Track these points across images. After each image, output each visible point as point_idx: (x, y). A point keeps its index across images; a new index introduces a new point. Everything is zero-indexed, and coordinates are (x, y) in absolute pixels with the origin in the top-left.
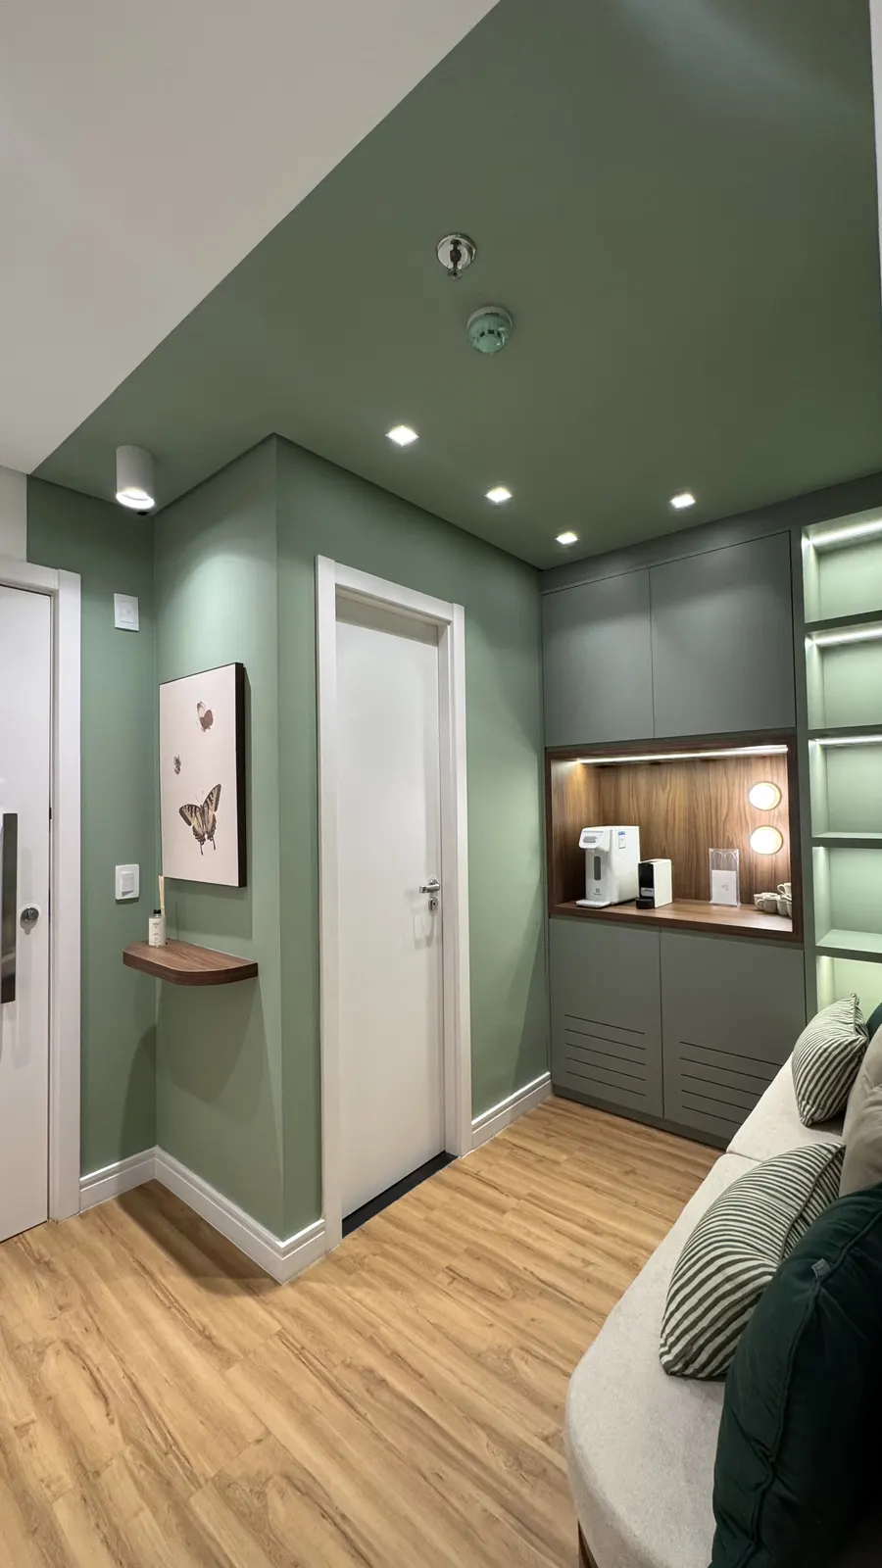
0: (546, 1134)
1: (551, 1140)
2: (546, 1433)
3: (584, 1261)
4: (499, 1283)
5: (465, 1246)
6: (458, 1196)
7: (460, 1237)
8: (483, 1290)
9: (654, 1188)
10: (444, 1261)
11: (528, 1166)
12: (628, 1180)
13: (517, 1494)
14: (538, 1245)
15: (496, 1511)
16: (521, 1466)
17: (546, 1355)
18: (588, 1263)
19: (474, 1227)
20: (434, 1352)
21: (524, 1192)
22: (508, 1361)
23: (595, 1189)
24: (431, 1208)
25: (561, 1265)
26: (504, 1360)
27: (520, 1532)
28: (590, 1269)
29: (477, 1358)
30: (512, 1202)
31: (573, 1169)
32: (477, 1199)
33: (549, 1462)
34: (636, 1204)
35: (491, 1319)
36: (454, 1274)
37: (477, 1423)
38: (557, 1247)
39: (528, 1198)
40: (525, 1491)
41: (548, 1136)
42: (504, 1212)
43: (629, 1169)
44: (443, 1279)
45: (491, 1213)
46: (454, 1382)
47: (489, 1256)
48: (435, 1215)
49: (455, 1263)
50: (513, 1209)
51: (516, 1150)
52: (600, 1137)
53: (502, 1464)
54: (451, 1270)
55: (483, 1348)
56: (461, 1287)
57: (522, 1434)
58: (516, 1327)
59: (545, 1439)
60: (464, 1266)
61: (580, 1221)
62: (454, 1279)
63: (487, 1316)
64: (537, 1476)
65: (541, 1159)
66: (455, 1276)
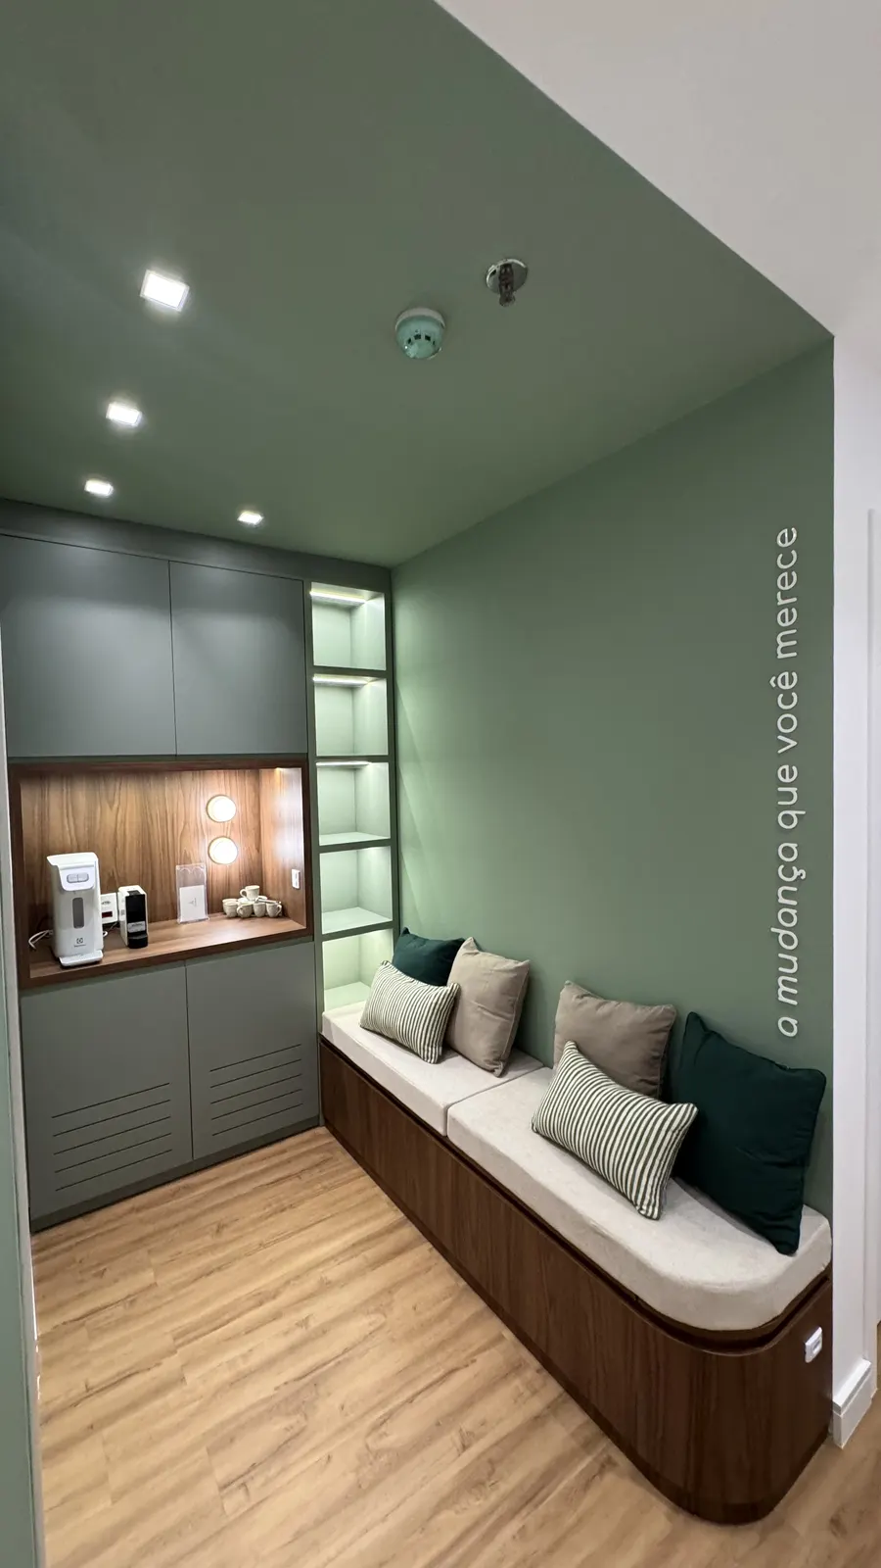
0: (95, 1275)
1: (108, 1274)
2: (459, 1444)
3: (299, 1325)
4: (274, 1430)
5: (203, 1451)
6: (106, 1432)
7: (192, 1448)
8: (279, 1451)
9: (254, 1222)
10: (209, 1488)
11: (125, 1320)
12: (227, 1235)
13: (505, 1498)
14: (255, 1360)
15: (514, 1526)
16: (483, 1483)
17: (387, 1410)
18: (304, 1323)
19: (180, 1427)
20: (331, 1551)
21: (168, 1341)
22: (378, 1454)
23: (219, 1269)
24: (102, 1481)
25: (292, 1349)
26: (375, 1458)
27: (536, 1506)
28: (313, 1324)
29: (359, 1491)
30: (171, 1364)
31: (175, 1275)
32: (133, 1406)
33: (484, 1453)
34: (262, 1245)
35: (321, 1455)
36: (238, 1482)
37: (431, 1518)
38: (269, 1342)
39: (180, 1341)
40: (504, 1487)
41: (102, 1274)
42: (183, 1380)
43: (215, 1227)
44: (234, 1502)
45: (172, 1397)
46: (379, 1531)
47: (232, 1427)
48: (117, 1480)
49: (220, 1474)
50: (183, 1366)
51: (88, 1322)
52: (150, 1228)
53: (478, 1503)
54: (225, 1487)
55: (351, 1477)
56: (260, 1480)
57: (454, 1470)
58: (342, 1431)
59: (465, 1448)
60: (228, 1466)
61: (252, 1303)
62: (244, 1484)
63: (316, 1458)
64: (493, 1470)
65: (131, 1300)
66: (241, 1481)
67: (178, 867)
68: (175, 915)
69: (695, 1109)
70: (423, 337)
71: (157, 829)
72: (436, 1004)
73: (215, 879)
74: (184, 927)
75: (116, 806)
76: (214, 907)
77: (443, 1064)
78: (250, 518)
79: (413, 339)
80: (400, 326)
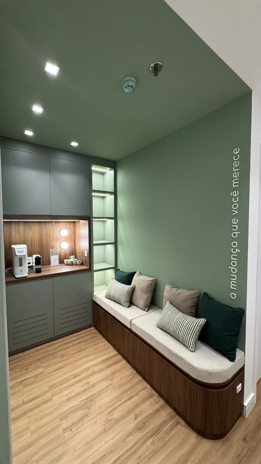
0: (25, 369)
1: (29, 369)
2: (134, 418)
3: (86, 384)
4: (80, 413)
5: (58, 420)
6: (29, 414)
7: (54, 419)
8: (81, 419)
9: (73, 354)
10: (60, 430)
11: (34, 382)
12: (65, 358)
13: (148, 432)
14: (72, 394)
15: (151, 440)
16: (141, 428)
17: (113, 408)
18: (88, 383)
19: (51, 413)
20: (97, 447)
21: (47, 388)
22: (110, 420)
23: (63, 368)
24: (28, 428)
25: (85, 390)
26: (110, 421)
27: (157, 435)
28: (91, 383)
29: (105, 431)
30: (49, 395)
31: (50, 369)
32: (37, 407)
33: (142, 420)
34: (75, 361)
35: (95, 420)
37: (126, 438)
38: (77, 389)
39: (51, 388)
40: (148, 430)
41: (27, 369)
42: (52, 399)
43: (61, 355)
44: (68, 434)
45: (49, 404)
46: (111, 442)
47: (68, 412)
48: (33, 428)
49: (64, 426)
50: (52, 395)
51: (23, 383)
52: (42, 356)
53: (140, 434)
54: (66, 429)
55: (103, 427)
56: (75, 428)
57: (133, 425)
58: (100, 414)
59: (136, 419)
60: (66, 424)
61: (72, 378)
62: (71, 429)
63: (93, 421)
64: (145, 425)
65: (36, 376)
66: (70, 428)
67: (50, 250)
68: (49, 264)
69: (206, 320)
70: (130, 86)
71: (44, 238)
72: (128, 290)
73: (62, 253)
74: (52, 267)
75: (32, 230)
76: (61, 262)
77: (130, 308)
78: (74, 144)
79: (127, 87)
80: (123, 83)
